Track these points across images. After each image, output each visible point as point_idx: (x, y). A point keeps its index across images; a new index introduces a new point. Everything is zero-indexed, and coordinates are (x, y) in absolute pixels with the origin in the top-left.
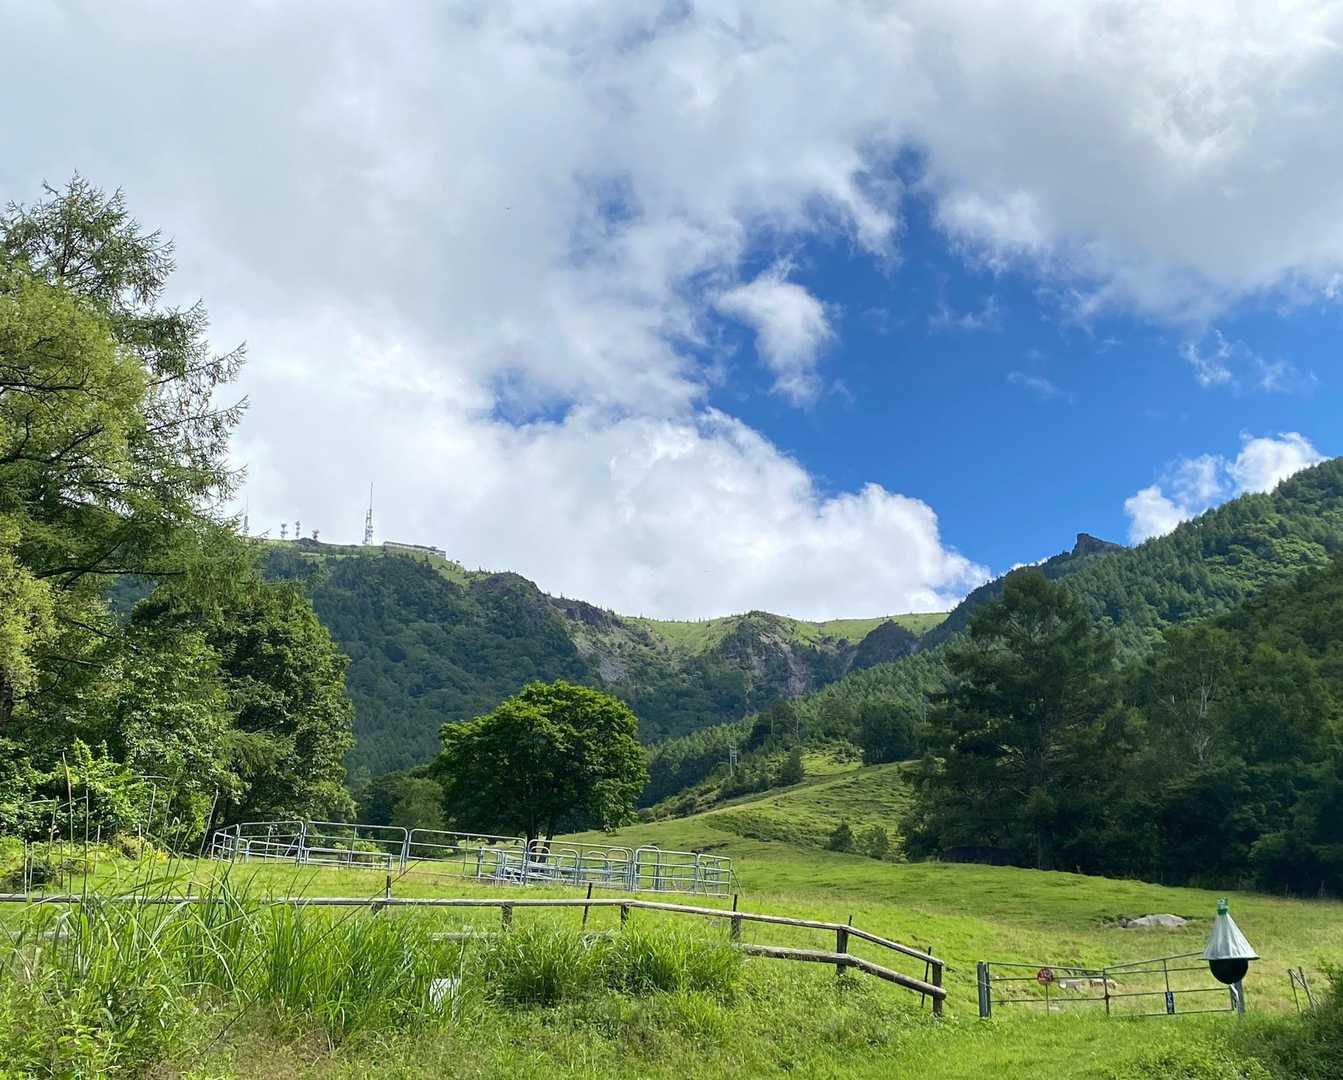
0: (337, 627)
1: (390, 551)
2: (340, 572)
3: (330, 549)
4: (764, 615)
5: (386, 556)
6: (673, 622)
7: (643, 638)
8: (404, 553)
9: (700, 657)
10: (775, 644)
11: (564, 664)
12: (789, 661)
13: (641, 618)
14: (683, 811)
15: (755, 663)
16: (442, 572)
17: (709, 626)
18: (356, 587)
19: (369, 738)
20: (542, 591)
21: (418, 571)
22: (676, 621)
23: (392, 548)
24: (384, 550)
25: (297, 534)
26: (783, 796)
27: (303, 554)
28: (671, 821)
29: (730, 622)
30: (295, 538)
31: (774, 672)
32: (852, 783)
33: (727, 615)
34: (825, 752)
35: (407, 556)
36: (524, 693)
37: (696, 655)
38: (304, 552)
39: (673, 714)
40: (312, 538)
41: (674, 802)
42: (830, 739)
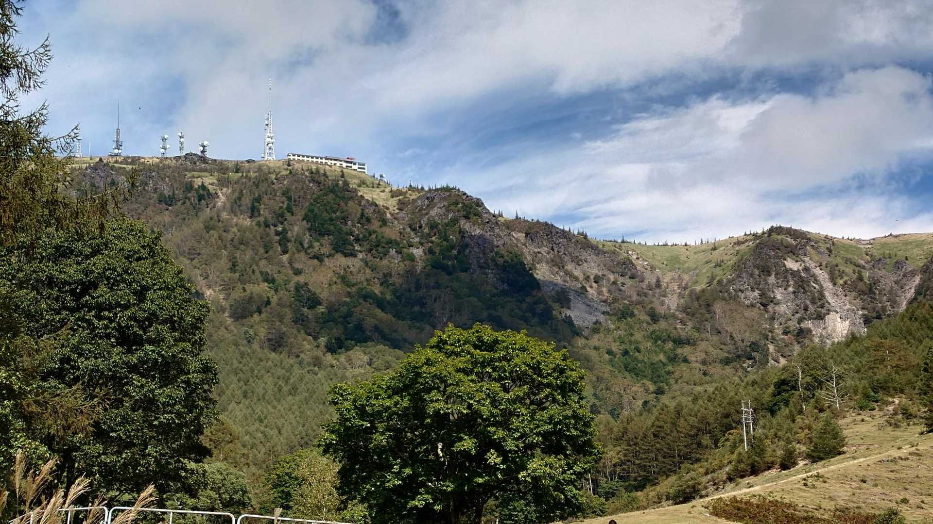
0: (234, 266)
1: (297, 166)
2: (237, 194)
3: (221, 167)
4: (791, 232)
5: (291, 172)
6: (666, 245)
7: (626, 267)
8: (314, 167)
9: (703, 291)
10: (806, 269)
11: (524, 306)
12: (827, 294)
13: (623, 242)
14: (685, 496)
15: (779, 297)
16: (363, 192)
17: (715, 249)
18: (256, 214)
19: (279, 407)
20: (492, 212)
21: (332, 191)
22: (670, 244)
23: (299, 161)
24: (289, 165)
25: (181, 149)
26: (815, 473)
27: (189, 175)
28: (667, 508)
29: (743, 243)
30: (178, 154)
31: (806, 309)
32: (911, 454)
33: (739, 234)
34: (874, 413)
35: (318, 170)
36: (434, 341)
37: (698, 288)
38: (190, 171)
39: (670, 368)
40: (200, 154)
41: (669, 484)
42: (880, 395)
